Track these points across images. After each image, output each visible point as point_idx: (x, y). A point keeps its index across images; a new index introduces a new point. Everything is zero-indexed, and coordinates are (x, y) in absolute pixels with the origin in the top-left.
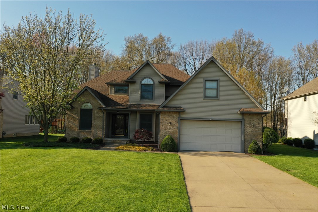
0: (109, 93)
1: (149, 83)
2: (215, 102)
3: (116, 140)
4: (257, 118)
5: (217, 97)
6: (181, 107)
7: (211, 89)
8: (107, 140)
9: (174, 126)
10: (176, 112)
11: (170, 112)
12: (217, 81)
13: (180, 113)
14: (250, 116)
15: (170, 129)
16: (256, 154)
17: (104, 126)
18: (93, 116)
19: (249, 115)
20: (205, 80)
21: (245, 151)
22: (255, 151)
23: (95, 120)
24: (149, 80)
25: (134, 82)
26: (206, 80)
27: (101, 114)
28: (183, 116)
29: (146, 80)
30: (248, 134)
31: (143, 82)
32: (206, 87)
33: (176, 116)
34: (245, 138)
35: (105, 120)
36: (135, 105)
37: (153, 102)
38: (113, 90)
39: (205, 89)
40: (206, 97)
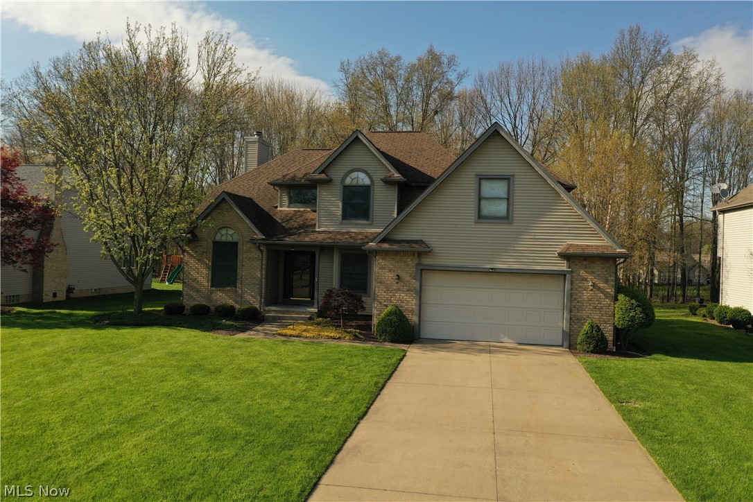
1: (360, 182)
2: (502, 228)
3: (288, 311)
6: (424, 240)
7: (494, 198)
8: (270, 311)
9: (407, 283)
10: (413, 253)
12: (508, 179)
13: (420, 254)
14: (585, 263)
15: (399, 290)
17: (264, 280)
18: (240, 258)
19: (585, 260)
21: (572, 342)
22: (591, 346)
23: (243, 266)
25: (328, 182)
26: (481, 179)
27: (257, 254)
28: (427, 261)
29: (355, 174)
30: (579, 304)
32: (483, 195)
33: (411, 262)
34: (572, 314)
35: (264, 266)
36: (330, 232)
37: (371, 225)
38: (286, 199)
39: (481, 198)
40: (481, 218)
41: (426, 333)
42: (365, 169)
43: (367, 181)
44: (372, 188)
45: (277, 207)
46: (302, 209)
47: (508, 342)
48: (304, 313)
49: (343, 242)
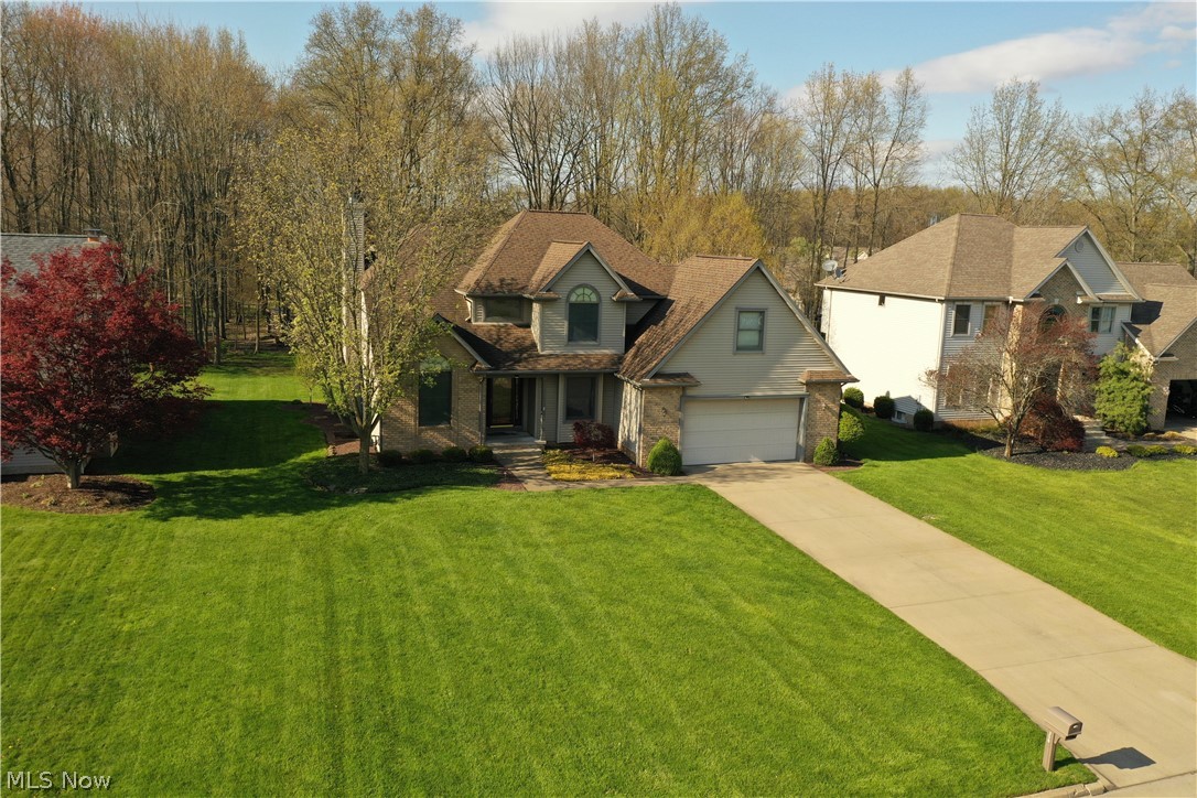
0: (471, 317)
1: (587, 300)
2: (754, 357)
4: (832, 392)
5: (759, 347)
6: (690, 373)
7: (749, 330)
8: (492, 448)
9: (672, 415)
10: (678, 387)
11: (663, 387)
12: (762, 313)
13: (684, 387)
14: (820, 388)
15: (665, 422)
16: (830, 466)
17: (484, 414)
18: (454, 389)
20: (740, 312)
21: (806, 456)
22: (830, 460)
23: (459, 398)
24: (588, 291)
28: (690, 392)
29: (580, 291)
30: (813, 423)
31: (573, 299)
32: (741, 327)
33: (676, 395)
34: (808, 431)
36: (557, 356)
37: (599, 346)
39: (739, 330)
40: (739, 349)
41: (687, 460)
42: (593, 285)
43: (594, 299)
44: (599, 306)
45: (470, 322)
46: (501, 324)
47: (757, 463)
48: (531, 447)
49: (579, 369)
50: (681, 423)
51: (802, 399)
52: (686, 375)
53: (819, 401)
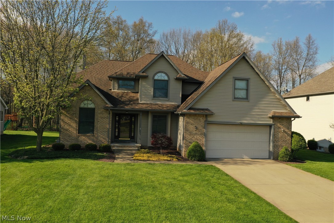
0: (112, 88)
1: (163, 78)
2: (244, 103)
3: (124, 146)
4: (287, 123)
5: (247, 98)
6: (209, 109)
7: (241, 89)
8: (114, 146)
9: (200, 130)
10: (203, 115)
11: (195, 115)
12: (247, 80)
13: (206, 116)
14: (280, 120)
15: (196, 134)
16: (288, 161)
17: (110, 129)
18: (96, 117)
19: (279, 119)
20: (235, 79)
21: (274, 157)
22: (288, 158)
23: (98, 121)
24: (163, 75)
25: (145, 77)
27: (106, 115)
28: (210, 119)
29: (159, 74)
30: (277, 139)
31: (156, 78)
32: (236, 87)
33: (202, 120)
34: (274, 144)
35: (111, 122)
36: (147, 104)
37: (168, 101)
38: (116, 85)
39: (235, 89)
40: (235, 99)
41: (208, 155)
42: (166, 72)
43: (166, 78)
44: (169, 82)
45: (111, 90)
46: (126, 91)
47: (246, 158)
48: (133, 147)
49: (157, 109)
50: (205, 135)
51: (270, 126)
52: (207, 110)
53: (280, 128)
